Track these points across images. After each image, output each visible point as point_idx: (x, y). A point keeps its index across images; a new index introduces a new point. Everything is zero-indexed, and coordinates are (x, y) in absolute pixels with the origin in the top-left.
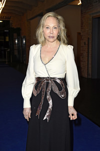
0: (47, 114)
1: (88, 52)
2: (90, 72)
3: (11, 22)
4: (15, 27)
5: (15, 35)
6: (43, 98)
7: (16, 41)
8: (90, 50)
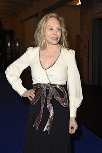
0: (48, 125)
1: (88, 56)
2: (90, 77)
3: (3, 23)
4: (8, 29)
5: (8, 37)
6: (42, 107)
7: (9, 45)
8: (91, 54)
